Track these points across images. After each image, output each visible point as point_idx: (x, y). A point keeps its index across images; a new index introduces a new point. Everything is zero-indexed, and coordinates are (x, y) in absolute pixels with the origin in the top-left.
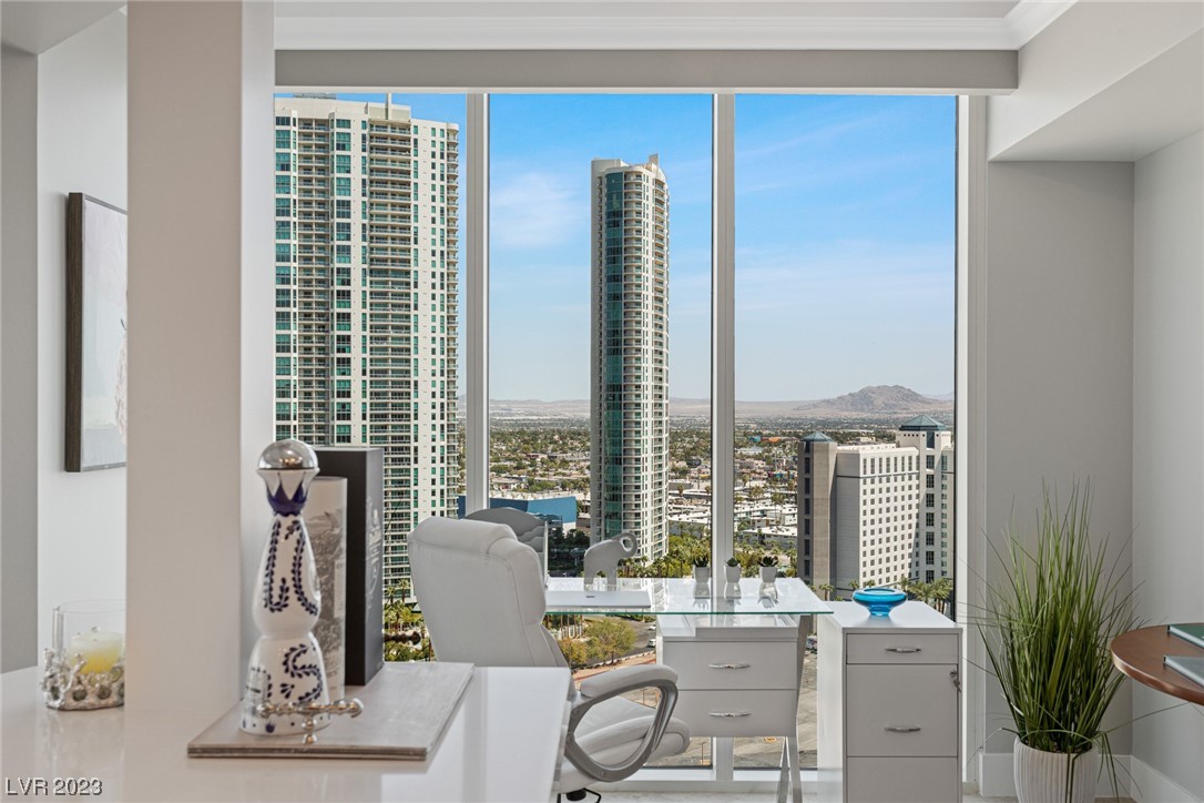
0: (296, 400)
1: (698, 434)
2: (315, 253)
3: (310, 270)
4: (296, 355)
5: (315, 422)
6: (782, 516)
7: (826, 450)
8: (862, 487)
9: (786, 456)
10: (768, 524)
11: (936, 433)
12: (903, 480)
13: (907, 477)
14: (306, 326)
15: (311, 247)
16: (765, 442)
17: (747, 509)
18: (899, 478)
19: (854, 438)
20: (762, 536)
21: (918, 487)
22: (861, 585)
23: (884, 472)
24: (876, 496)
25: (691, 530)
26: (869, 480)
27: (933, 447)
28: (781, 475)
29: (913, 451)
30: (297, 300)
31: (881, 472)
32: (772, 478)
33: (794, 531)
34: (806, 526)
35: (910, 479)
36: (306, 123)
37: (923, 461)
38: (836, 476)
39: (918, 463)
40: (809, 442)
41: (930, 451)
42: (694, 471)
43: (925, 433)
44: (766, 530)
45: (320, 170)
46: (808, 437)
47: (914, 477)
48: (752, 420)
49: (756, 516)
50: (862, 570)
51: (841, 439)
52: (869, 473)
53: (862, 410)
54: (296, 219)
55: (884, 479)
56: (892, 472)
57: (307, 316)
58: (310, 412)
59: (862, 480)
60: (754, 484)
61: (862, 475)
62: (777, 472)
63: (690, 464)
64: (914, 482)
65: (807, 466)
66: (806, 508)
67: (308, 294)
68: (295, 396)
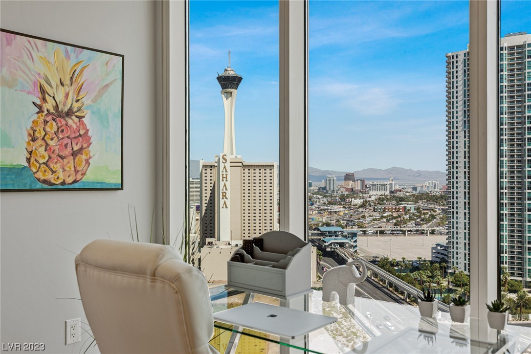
0: (507, 180)
2: (516, 110)
3: (514, 118)
4: (507, 159)
5: (516, 190)
14: (511, 145)
15: (514, 107)
30: (507, 132)
36: (511, 48)
45: (519, 69)
54: (506, 95)
57: (512, 140)
58: (513, 186)
67: (512, 129)
68: (506, 178)
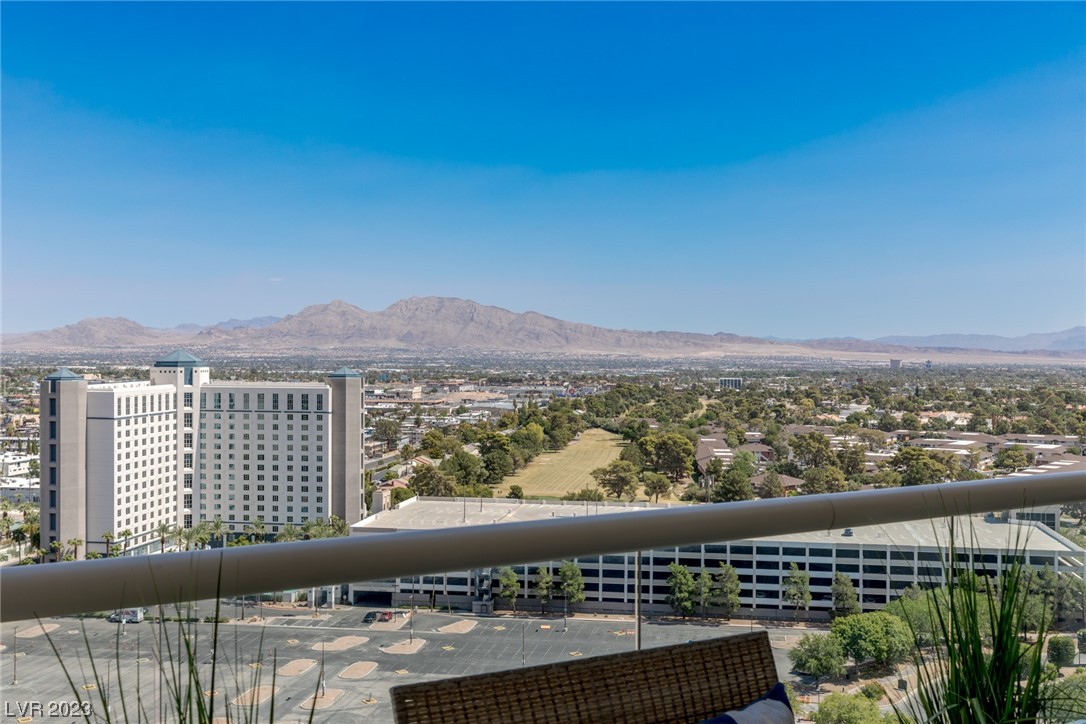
7: (75, 389)
8: (117, 429)
11: (194, 369)
12: (160, 420)
13: (163, 417)
18: (156, 418)
21: (175, 427)
22: (116, 535)
23: (140, 412)
24: (132, 438)
26: (124, 422)
27: (191, 383)
29: (170, 389)
31: (136, 411)
34: (51, 475)
35: (167, 418)
37: (181, 399)
38: (88, 418)
39: (175, 401)
40: (55, 382)
41: (188, 388)
43: (183, 369)
47: (171, 416)
50: (117, 519)
52: (124, 414)
53: (82, 345)
55: (140, 420)
56: (148, 411)
59: (116, 422)
61: (116, 416)
64: (172, 421)
65: (53, 407)
66: (51, 453)
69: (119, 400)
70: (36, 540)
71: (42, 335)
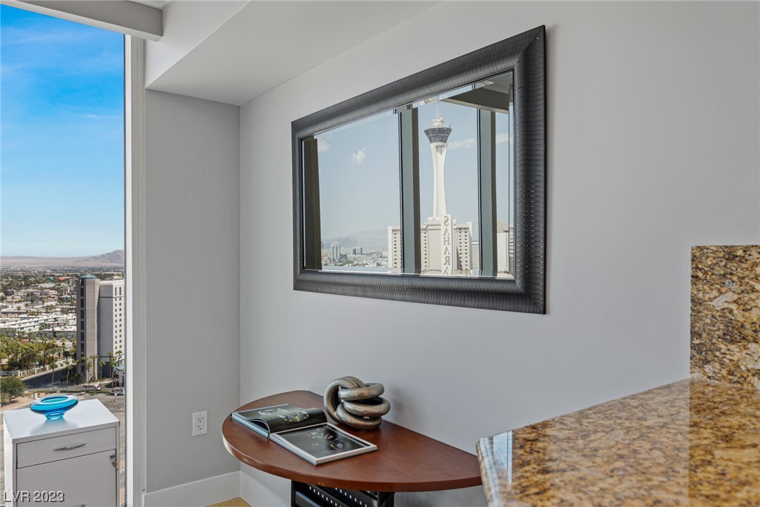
1: (12, 277)
6: (67, 321)
7: (93, 284)
8: (114, 302)
9: (69, 288)
10: (58, 325)
16: (56, 280)
17: (45, 318)
19: (110, 277)
20: (55, 332)
22: (114, 353)
24: (122, 306)
25: (7, 332)
26: (118, 299)
28: (67, 298)
32: (61, 300)
33: (74, 328)
34: (82, 325)
38: (99, 297)
40: (83, 280)
42: (9, 298)
44: (57, 329)
46: (83, 277)
48: (48, 268)
49: (51, 322)
50: (115, 345)
51: (102, 277)
52: (118, 295)
59: (114, 299)
60: (49, 304)
61: (114, 296)
62: (64, 296)
63: (7, 294)
65: (82, 293)
66: (82, 315)
69: (116, 289)
70: (75, 357)
71: (95, 258)
